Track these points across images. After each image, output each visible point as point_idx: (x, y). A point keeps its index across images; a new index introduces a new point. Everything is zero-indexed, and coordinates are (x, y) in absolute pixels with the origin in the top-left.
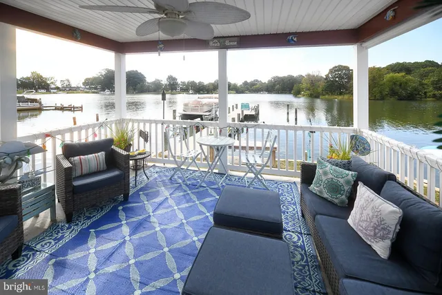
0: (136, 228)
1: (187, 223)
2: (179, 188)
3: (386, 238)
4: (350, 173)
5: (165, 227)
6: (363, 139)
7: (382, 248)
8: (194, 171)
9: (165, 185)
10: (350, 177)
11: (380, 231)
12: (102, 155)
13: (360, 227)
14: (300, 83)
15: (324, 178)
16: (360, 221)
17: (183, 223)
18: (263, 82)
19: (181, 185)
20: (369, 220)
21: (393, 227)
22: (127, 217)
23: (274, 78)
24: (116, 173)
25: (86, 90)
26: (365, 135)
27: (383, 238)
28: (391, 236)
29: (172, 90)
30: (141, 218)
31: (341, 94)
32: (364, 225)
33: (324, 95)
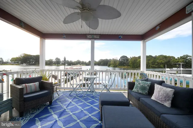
0: (60, 115)
1: (84, 110)
2: (75, 98)
3: (169, 100)
4: (149, 82)
5: (74, 112)
6: (145, 74)
7: (168, 104)
8: (80, 91)
9: (68, 97)
10: (149, 84)
11: (167, 98)
12: (37, 84)
13: (158, 99)
14: (110, 62)
15: (139, 86)
16: (158, 96)
17: (82, 110)
18: (97, 61)
19: (75, 97)
20: (162, 95)
21: (172, 96)
22: (54, 111)
23: (101, 60)
24: (46, 91)
25: (12, 64)
26: (145, 73)
27: (168, 100)
28: (171, 99)
29: (58, 64)
30: (61, 110)
31: (124, 66)
32: (160, 97)
33: (118, 66)
